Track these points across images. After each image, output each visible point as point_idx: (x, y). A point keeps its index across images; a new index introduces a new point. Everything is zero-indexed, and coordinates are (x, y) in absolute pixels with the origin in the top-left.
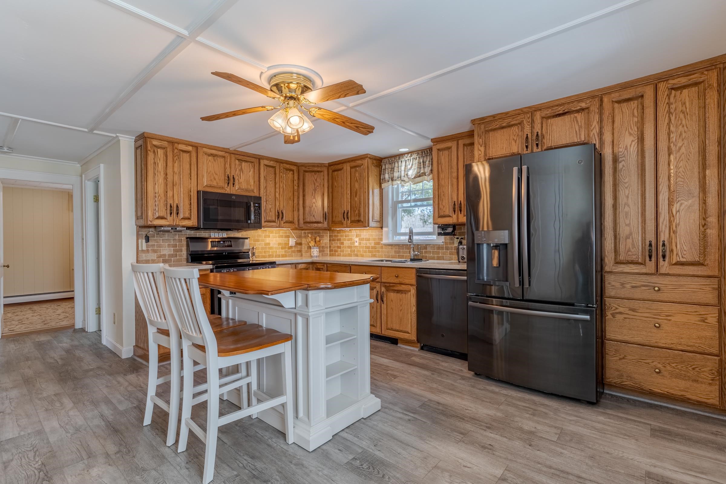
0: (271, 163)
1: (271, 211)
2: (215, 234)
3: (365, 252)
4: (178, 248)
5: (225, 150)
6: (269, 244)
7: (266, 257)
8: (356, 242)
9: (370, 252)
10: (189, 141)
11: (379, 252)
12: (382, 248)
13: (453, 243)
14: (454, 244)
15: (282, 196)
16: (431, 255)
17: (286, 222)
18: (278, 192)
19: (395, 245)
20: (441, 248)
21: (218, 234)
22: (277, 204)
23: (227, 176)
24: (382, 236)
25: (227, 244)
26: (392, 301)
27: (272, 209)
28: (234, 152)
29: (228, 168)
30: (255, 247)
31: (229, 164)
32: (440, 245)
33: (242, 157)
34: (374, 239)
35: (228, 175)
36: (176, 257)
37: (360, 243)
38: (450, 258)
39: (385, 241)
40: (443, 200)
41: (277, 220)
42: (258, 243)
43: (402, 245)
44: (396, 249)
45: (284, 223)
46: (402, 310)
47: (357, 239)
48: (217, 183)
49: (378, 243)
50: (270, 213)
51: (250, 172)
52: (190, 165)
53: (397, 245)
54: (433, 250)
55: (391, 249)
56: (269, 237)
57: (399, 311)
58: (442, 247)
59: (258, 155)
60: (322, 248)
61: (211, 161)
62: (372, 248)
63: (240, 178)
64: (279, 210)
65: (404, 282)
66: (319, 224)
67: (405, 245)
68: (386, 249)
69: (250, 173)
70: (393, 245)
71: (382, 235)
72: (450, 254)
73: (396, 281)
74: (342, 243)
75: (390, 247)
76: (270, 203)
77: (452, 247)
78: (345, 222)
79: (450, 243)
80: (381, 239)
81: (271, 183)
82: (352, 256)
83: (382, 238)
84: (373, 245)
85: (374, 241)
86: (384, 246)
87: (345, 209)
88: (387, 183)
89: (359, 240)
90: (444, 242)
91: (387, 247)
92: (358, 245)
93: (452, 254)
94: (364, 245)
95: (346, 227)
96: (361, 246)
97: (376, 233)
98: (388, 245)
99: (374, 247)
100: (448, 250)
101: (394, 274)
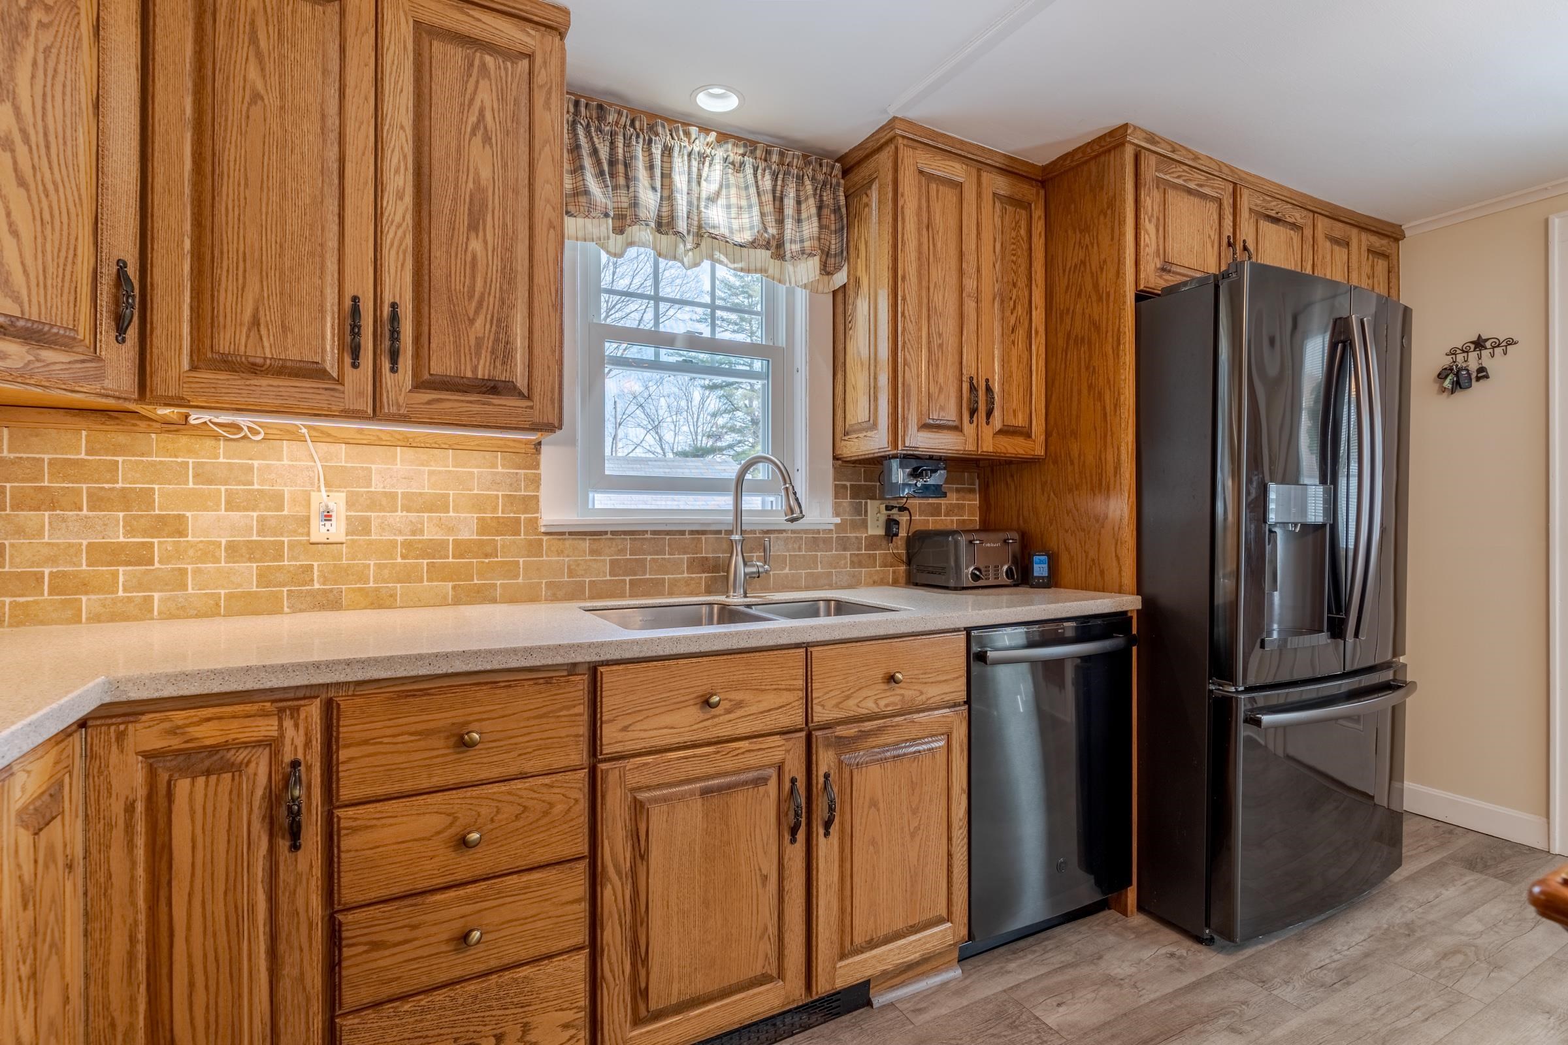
3: (408, 576)
8: (328, 517)
9: (435, 573)
11: (510, 570)
12: (534, 548)
13: (864, 524)
14: (867, 527)
16: (787, 571)
19: (613, 533)
20: (821, 545)
24: (538, 487)
26: (874, 804)
32: (818, 532)
34: (479, 504)
37: (358, 527)
39: (552, 514)
43: (654, 532)
44: (621, 551)
46: (918, 828)
47: (337, 502)
49: (512, 526)
53: (625, 533)
54: (794, 550)
55: (593, 552)
57: (908, 838)
58: (825, 540)
62: (462, 549)
65: (924, 697)
66: (48, 355)
67: (668, 533)
68: (560, 553)
70: (606, 533)
71: (536, 482)
72: (853, 564)
73: (889, 699)
74: (177, 527)
75: (586, 544)
77: (859, 539)
78: (358, 379)
79: (854, 525)
80: (531, 503)
82: (280, 611)
83: (537, 498)
84: (468, 533)
85: (480, 511)
86: (545, 538)
87: (360, 284)
88: (596, 221)
89: (350, 505)
90: (838, 520)
91: (567, 543)
92: (342, 538)
93: (860, 565)
94: (400, 538)
95: (370, 411)
96: (370, 543)
97: (494, 466)
98: (570, 533)
99: (481, 543)
100: (845, 549)
101: (880, 673)
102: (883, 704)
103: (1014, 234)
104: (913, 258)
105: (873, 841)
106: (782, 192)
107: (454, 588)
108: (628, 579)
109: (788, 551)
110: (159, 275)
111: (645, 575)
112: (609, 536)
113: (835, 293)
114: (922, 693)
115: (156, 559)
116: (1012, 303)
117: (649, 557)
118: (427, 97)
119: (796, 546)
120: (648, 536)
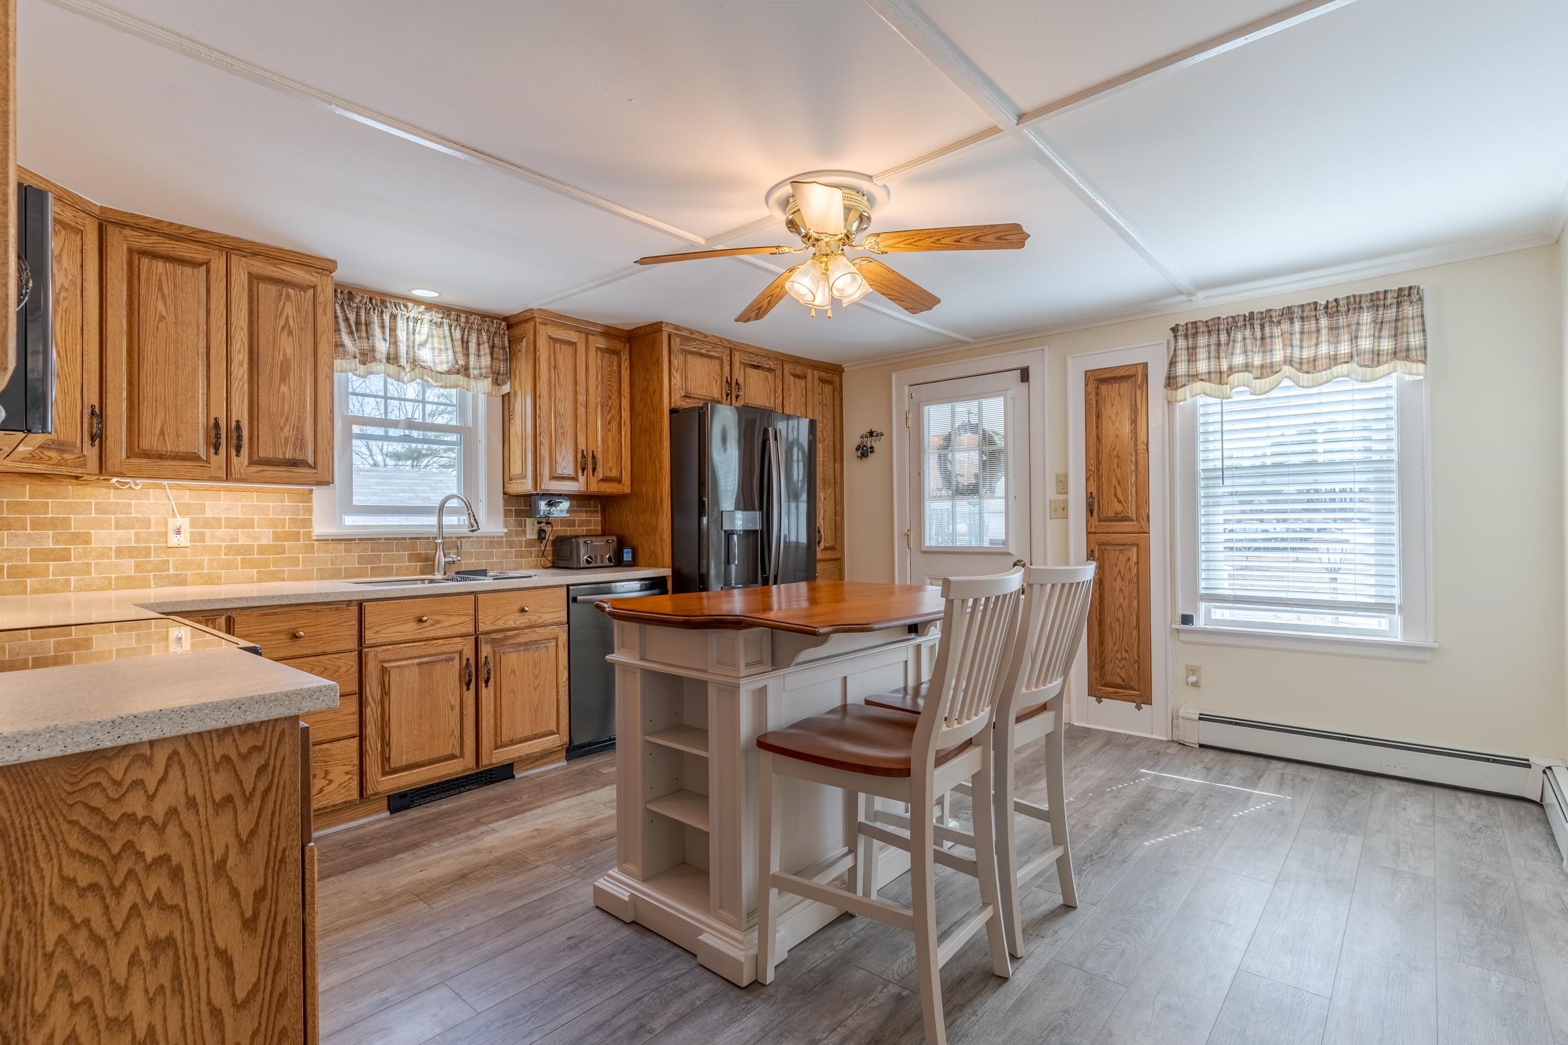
3: (229, 566)
8: (178, 532)
9: (246, 564)
11: (294, 562)
12: (309, 549)
13: (524, 532)
14: (526, 534)
16: (473, 560)
19: (359, 539)
20: (495, 545)
24: (311, 514)
26: (513, 672)
32: (494, 537)
34: (273, 523)
37: (197, 537)
38: (517, 563)
39: (320, 529)
40: (561, 444)
43: (386, 539)
47: (183, 522)
49: (295, 536)
53: (367, 539)
54: (478, 548)
55: (346, 551)
57: (533, 690)
58: (498, 543)
62: (263, 550)
65: (542, 620)
67: (395, 539)
68: (326, 551)
70: (355, 539)
71: (310, 510)
72: (517, 556)
75: (342, 546)
77: (520, 541)
78: (218, 461)
79: (517, 533)
80: (307, 523)
82: (149, 587)
83: (310, 519)
84: (267, 541)
85: (275, 527)
86: (316, 543)
87: (219, 412)
88: (348, 361)
89: (192, 525)
90: (506, 530)
91: (330, 546)
92: (188, 544)
93: (522, 557)
94: (224, 544)
95: (225, 477)
96: (205, 547)
97: (283, 501)
98: (332, 540)
99: (274, 546)
100: (511, 548)
101: (517, 607)
102: (518, 623)
103: (609, 369)
104: (546, 385)
105: (513, 691)
106: (468, 338)
107: (258, 572)
108: (369, 566)
109: (474, 548)
110: (110, 410)
111: (380, 563)
112: (357, 541)
113: (503, 396)
114: (540, 618)
115: (73, 557)
116: (608, 408)
117: (383, 554)
118: (256, 312)
119: (479, 546)
120: (383, 541)
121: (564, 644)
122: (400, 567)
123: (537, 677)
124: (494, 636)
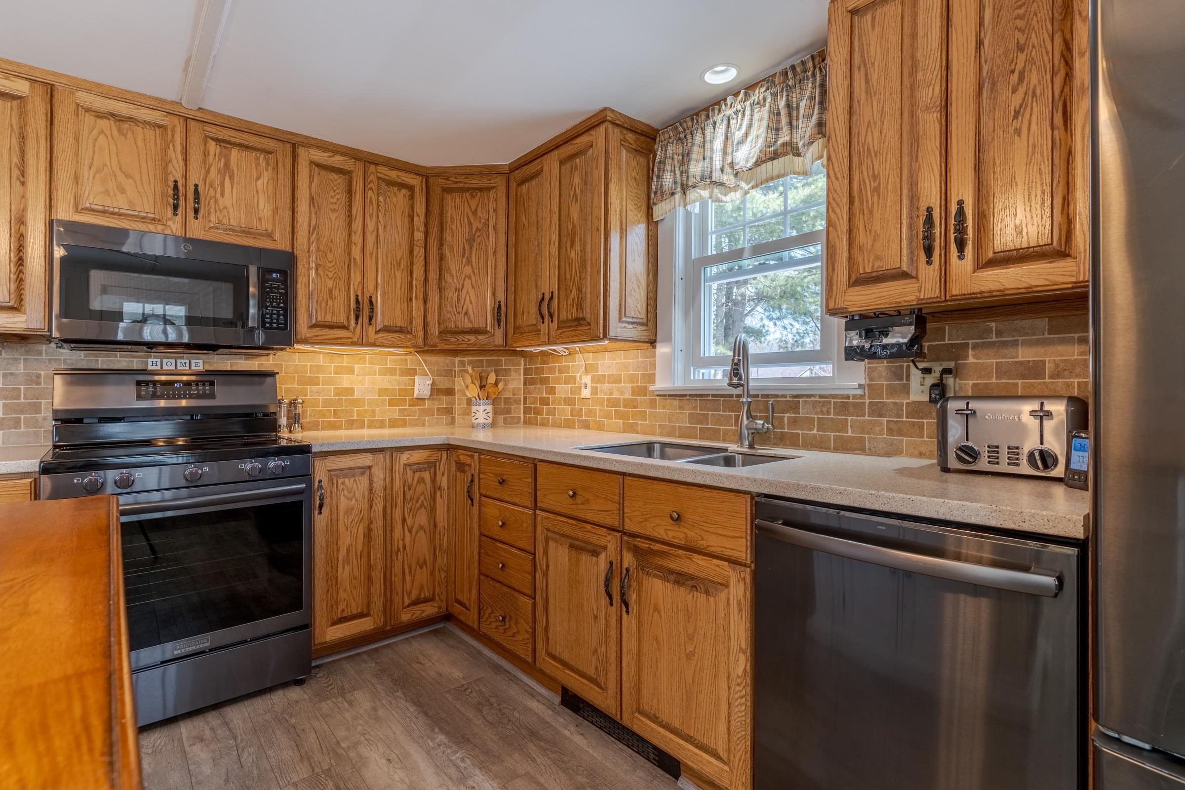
0: (337, 161)
1: (331, 297)
2: (165, 361)
3: (608, 416)
4: (22, 400)
5: (168, 107)
6: (350, 391)
7: (340, 428)
8: (586, 387)
9: (620, 416)
10: (19, 65)
11: (644, 416)
12: (653, 404)
13: (906, 389)
14: (908, 393)
15: (371, 254)
16: (815, 432)
17: (386, 329)
18: (360, 245)
19: (691, 395)
20: (852, 410)
21: (173, 361)
22: (356, 278)
23: (172, 184)
24: (655, 369)
25: (197, 389)
27: (335, 293)
28: (199, 115)
29: (175, 162)
30: (299, 400)
31: (179, 148)
32: (848, 397)
33: (232, 133)
34: (632, 379)
35: (176, 182)
36: (15, 428)
37: (594, 391)
38: (891, 445)
39: (661, 384)
40: (871, 212)
41: (353, 322)
42: (315, 388)
43: (713, 396)
44: (694, 408)
45: (377, 332)
46: (693, 653)
47: (587, 379)
48: (130, 203)
49: (643, 391)
50: (330, 303)
51: (258, 178)
52: (23, 138)
54: (823, 413)
55: (681, 408)
56: (351, 371)
58: (855, 405)
59: (291, 133)
60: (505, 403)
61: (108, 133)
62: (628, 403)
63: (222, 195)
64: (359, 294)
65: (705, 543)
66: (480, 337)
68: (664, 407)
69: (259, 183)
70: (686, 395)
71: (653, 365)
72: (890, 431)
73: (674, 533)
74: (552, 391)
75: (676, 403)
76: (330, 275)
77: (899, 406)
79: (892, 391)
80: (651, 378)
81: (333, 216)
82: (574, 428)
83: (654, 374)
84: (628, 396)
85: (633, 383)
86: (657, 398)
89: (593, 381)
90: (870, 385)
91: (668, 401)
92: (589, 397)
93: (900, 433)
94: (606, 397)
96: (598, 399)
97: (637, 358)
98: (669, 395)
99: (632, 400)
100: (880, 416)
102: (671, 534)
105: (656, 639)
107: (623, 423)
108: (698, 426)
109: (816, 413)
111: (708, 424)
112: (688, 397)
117: (710, 413)
119: (825, 410)
120: (710, 398)
121: (739, 604)
122: (728, 431)
123: (690, 638)
124: (638, 542)
